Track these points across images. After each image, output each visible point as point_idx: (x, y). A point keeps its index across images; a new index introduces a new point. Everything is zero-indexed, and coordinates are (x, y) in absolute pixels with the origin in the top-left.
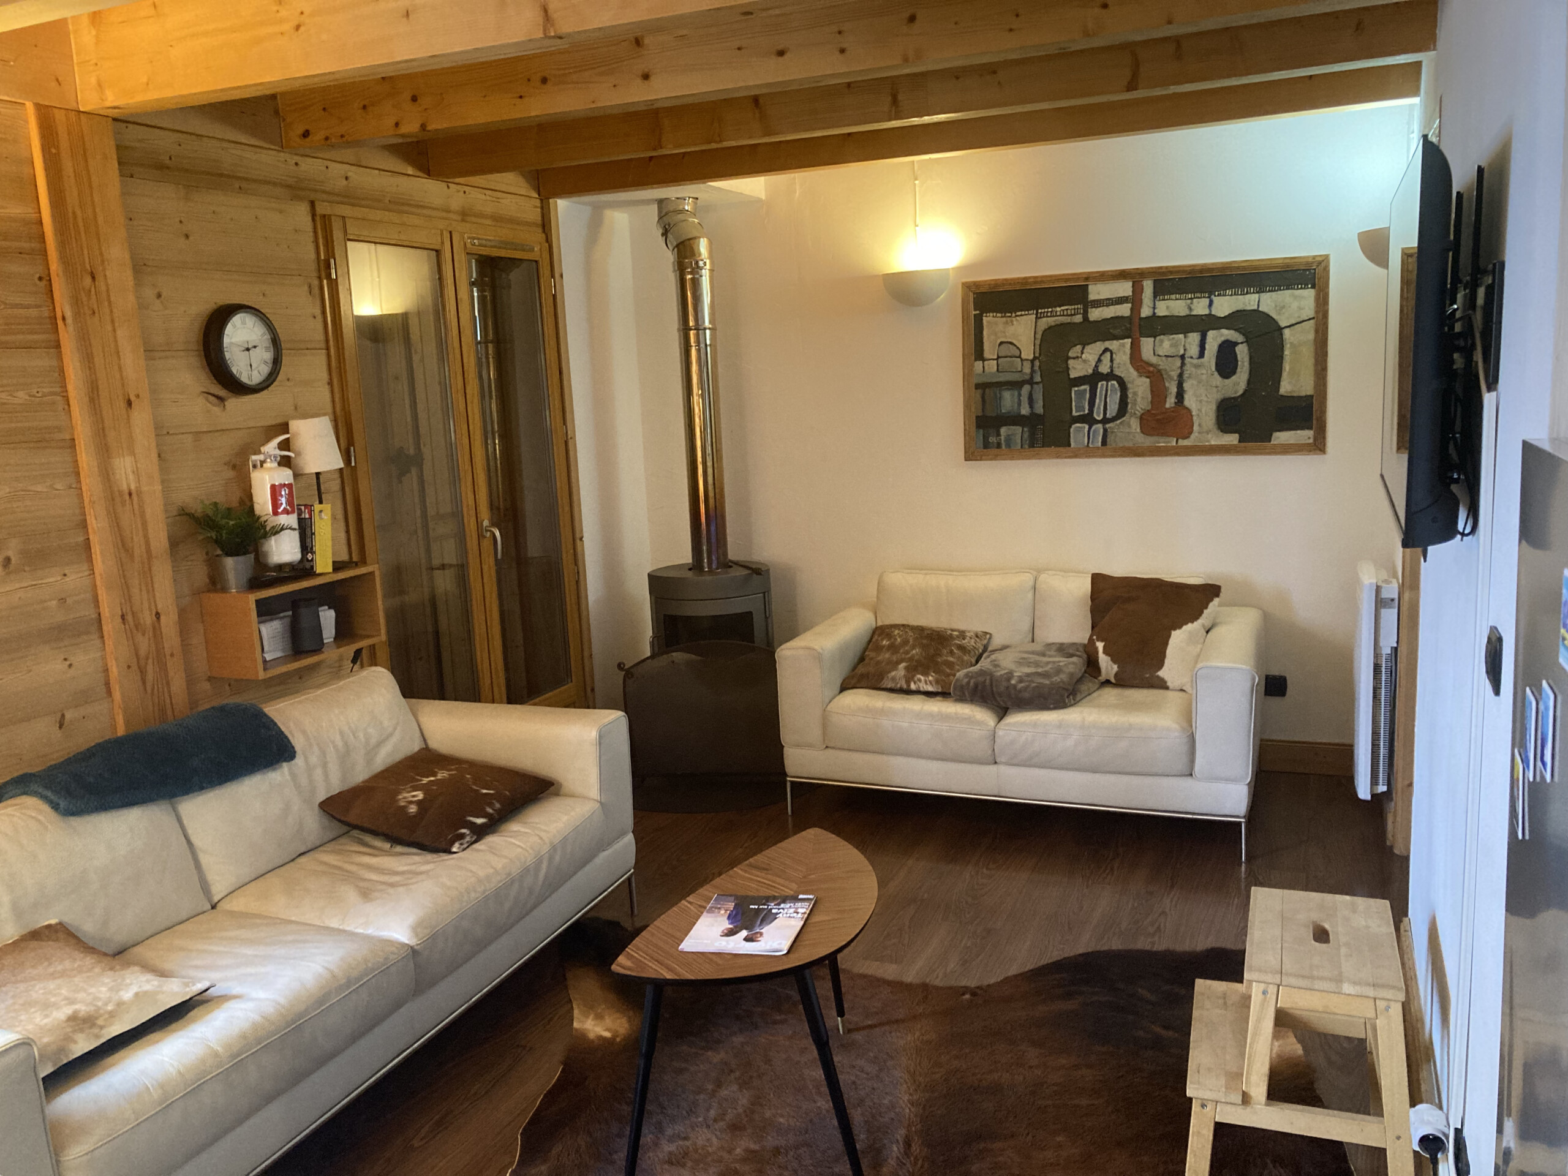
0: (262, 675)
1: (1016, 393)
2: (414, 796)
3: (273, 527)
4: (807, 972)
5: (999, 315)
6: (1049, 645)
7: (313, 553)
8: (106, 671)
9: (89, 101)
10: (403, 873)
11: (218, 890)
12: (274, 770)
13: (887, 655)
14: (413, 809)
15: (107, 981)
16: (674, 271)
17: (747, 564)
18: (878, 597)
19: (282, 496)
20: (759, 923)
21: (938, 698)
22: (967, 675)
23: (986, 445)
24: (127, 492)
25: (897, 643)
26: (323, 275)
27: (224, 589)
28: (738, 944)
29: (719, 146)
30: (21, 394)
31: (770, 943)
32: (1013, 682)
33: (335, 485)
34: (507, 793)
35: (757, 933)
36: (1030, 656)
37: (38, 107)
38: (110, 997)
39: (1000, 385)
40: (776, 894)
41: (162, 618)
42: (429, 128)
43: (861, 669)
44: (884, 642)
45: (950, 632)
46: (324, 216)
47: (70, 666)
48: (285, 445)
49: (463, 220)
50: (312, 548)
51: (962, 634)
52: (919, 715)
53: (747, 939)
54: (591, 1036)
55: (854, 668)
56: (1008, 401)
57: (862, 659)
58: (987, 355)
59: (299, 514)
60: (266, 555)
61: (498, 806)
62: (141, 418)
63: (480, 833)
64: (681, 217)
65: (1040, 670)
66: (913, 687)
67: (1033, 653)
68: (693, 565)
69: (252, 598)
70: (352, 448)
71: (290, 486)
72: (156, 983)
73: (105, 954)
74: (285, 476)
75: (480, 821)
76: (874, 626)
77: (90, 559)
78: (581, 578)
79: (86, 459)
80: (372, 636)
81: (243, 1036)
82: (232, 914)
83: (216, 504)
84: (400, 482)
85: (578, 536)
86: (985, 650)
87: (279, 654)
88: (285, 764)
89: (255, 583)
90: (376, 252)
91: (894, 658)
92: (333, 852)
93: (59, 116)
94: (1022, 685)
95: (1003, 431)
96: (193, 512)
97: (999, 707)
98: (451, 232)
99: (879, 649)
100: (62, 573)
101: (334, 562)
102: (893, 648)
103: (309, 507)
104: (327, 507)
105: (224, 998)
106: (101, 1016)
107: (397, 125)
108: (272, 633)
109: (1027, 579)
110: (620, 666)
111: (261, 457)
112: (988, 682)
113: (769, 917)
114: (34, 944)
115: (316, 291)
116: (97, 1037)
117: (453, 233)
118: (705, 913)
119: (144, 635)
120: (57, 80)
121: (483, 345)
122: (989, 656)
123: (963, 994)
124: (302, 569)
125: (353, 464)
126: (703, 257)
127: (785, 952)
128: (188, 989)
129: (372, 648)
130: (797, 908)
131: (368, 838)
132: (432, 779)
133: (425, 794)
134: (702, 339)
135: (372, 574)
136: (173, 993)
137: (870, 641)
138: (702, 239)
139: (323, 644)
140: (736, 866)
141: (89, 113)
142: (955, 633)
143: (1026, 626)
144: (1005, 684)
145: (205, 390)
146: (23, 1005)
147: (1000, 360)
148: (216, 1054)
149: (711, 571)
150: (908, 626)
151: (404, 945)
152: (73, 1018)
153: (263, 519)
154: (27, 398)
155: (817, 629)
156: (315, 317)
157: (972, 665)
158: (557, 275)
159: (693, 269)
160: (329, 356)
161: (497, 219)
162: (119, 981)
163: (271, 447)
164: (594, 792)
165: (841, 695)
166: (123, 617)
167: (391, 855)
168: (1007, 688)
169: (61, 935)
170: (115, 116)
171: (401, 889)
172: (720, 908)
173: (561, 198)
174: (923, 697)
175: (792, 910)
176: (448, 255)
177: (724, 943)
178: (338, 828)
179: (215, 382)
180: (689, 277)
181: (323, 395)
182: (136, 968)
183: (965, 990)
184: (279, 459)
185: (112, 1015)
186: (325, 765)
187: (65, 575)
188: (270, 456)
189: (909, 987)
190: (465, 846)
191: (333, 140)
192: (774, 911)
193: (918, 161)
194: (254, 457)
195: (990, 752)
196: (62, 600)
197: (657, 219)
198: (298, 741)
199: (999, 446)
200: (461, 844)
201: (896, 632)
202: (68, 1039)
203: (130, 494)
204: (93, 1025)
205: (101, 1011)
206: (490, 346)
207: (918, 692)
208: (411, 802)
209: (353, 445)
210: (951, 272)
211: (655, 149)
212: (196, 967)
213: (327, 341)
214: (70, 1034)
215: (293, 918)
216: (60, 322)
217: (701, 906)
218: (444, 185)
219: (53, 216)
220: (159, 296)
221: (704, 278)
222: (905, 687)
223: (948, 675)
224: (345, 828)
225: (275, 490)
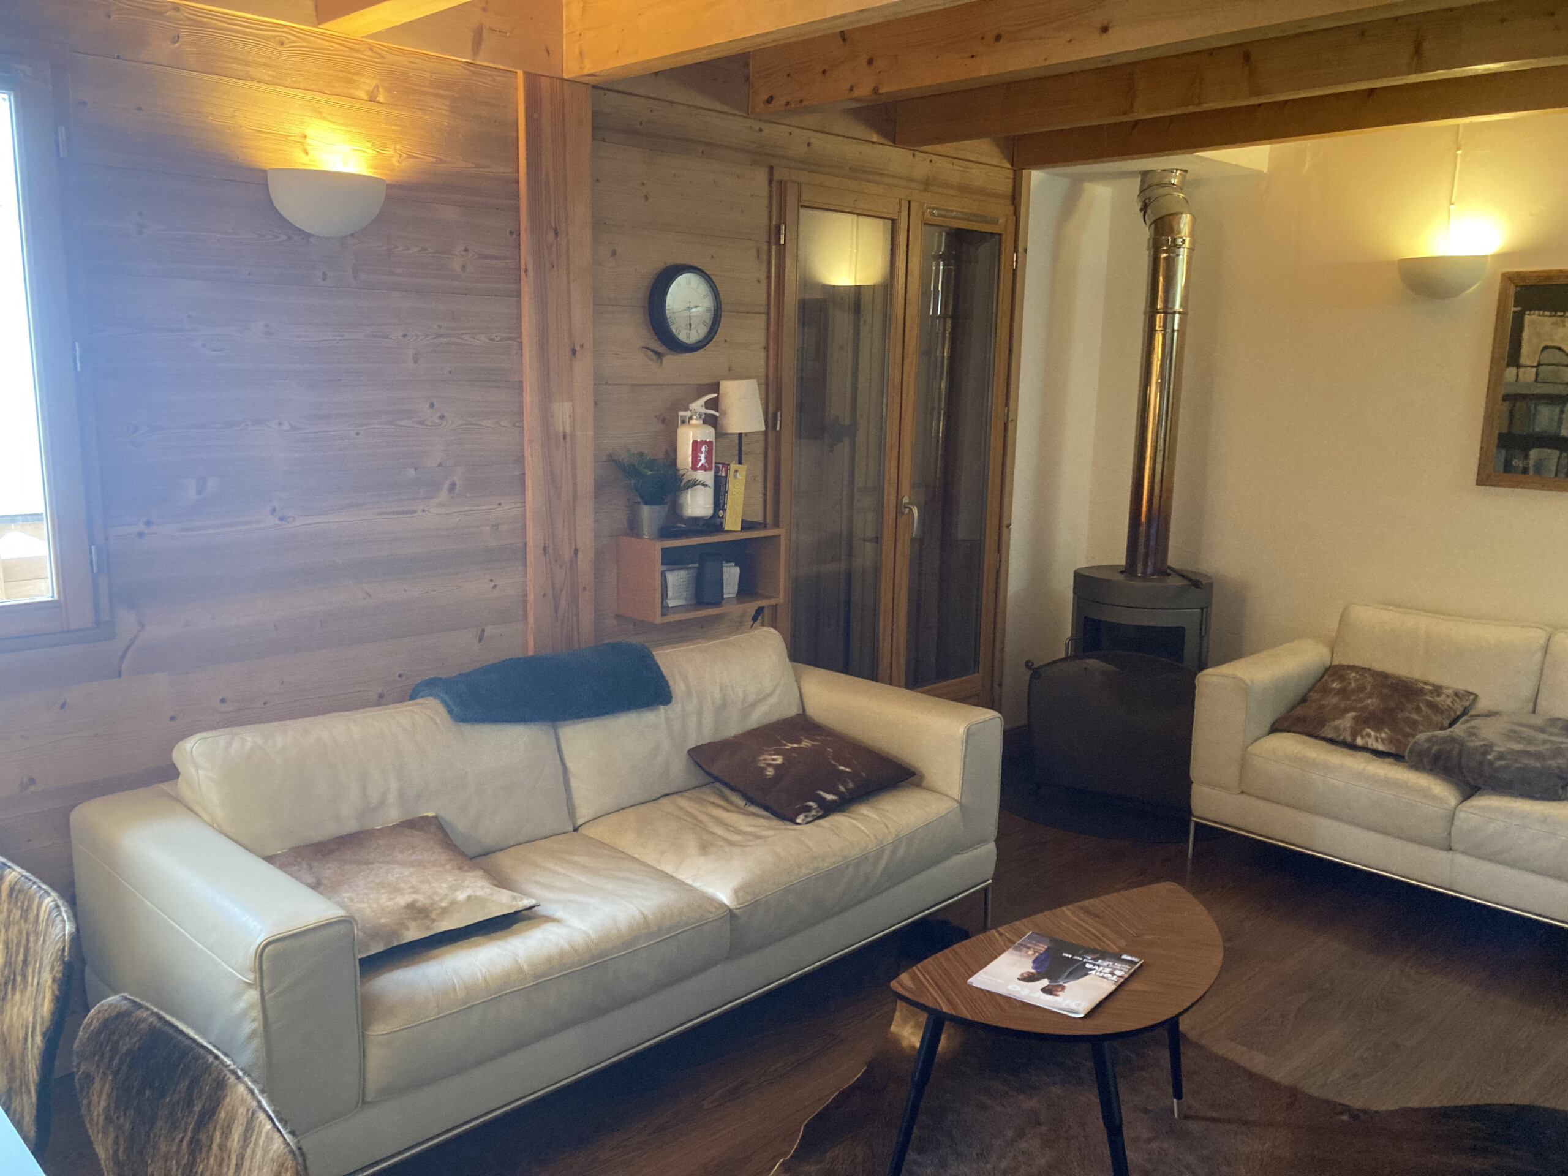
0: (658, 620)
1: (1558, 410)
2: (774, 760)
3: (689, 481)
4: (1106, 1044)
5: (1547, 313)
6: (1554, 721)
7: (725, 510)
8: (525, 596)
9: (571, 69)
10: (745, 833)
11: (584, 813)
12: (653, 710)
13: (1335, 700)
14: (770, 772)
15: (450, 878)
16: (1148, 249)
17: (1184, 573)
18: (1338, 633)
19: (701, 452)
20: (1066, 974)
21: (1387, 760)
22: (1429, 740)
23: (1508, 468)
24: (561, 435)
25: (1350, 688)
26: (773, 241)
27: (639, 535)
28: (1033, 994)
29: (1198, 109)
30: (483, 337)
31: (1068, 1002)
32: (1490, 757)
33: (759, 448)
34: (864, 775)
35: (1061, 985)
36: (1524, 729)
37: (527, 74)
38: (447, 895)
39: (1539, 398)
40: (1098, 947)
41: (580, 555)
42: (881, 91)
43: (1299, 712)
44: (1335, 685)
45: (1421, 685)
46: (781, 182)
47: (495, 586)
48: (714, 404)
49: (926, 190)
50: (723, 506)
51: (1438, 690)
52: (1361, 775)
53: (1045, 990)
54: (905, 1043)
55: (1293, 708)
56: (1545, 418)
57: (1304, 700)
58: (1523, 360)
59: (716, 473)
60: (681, 507)
61: (851, 785)
62: (583, 367)
63: (828, 809)
64: (1162, 191)
65: (1531, 749)
66: (1359, 741)
67: (1530, 727)
68: (1126, 568)
69: (659, 545)
70: (779, 413)
71: (709, 444)
72: (488, 891)
73: (463, 854)
74: (707, 434)
75: (830, 797)
76: (1328, 664)
77: (523, 493)
78: (1003, 568)
79: (530, 398)
80: (771, 597)
81: (549, 960)
82: (589, 840)
83: (641, 454)
84: (832, 451)
85: (1005, 523)
86: (1464, 714)
87: (682, 602)
88: (662, 707)
89: (665, 532)
90: (857, 223)
91: (1343, 705)
92: (690, 799)
93: (545, 83)
94: (1503, 763)
95: (1534, 454)
96: (620, 459)
97: (1467, 784)
98: (909, 202)
99: (1326, 691)
100: (499, 502)
101: (743, 521)
102: (1343, 692)
103: (726, 466)
104: (743, 469)
105: (548, 919)
106: (435, 909)
107: (851, 89)
108: (677, 579)
109: (1539, 636)
110: (1028, 664)
111: (688, 414)
112: (1455, 752)
113: (1080, 971)
114: (407, 831)
115: (764, 256)
116: (428, 928)
117: (913, 204)
118: (1011, 950)
119: (561, 568)
120: (547, 51)
121: (942, 320)
122: (1467, 721)
123: (1341, 1113)
124: (713, 524)
125: (778, 429)
126: (1183, 234)
127: (1082, 1015)
128: (514, 903)
129: (774, 608)
130: (1115, 969)
131: (727, 792)
132: (796, 746)
133: (784, 759)
134: (1169, 324)
135: (777, 537)
136: (503, 902)
137: (1320, 680)
138: (1184, 215)
139: (723, 598)
140: (1065, 905)
141: (572, 81)
142: (1427, 687)
143: (1526, 690)
144: (1478, 757)
145: (644, 345)
146: (378, 884)
147: (1541, 368)
148: (520, 970)
149: (1145, 577)
150: (1369, 670)
151: (722, 905)
152: (411, 906)
153: (681, 472)
154: (487, 341)
155: (1255, 657)
156: (759, 281)
157: (1442, 728)
158: (1020, 250)
159: (1170, 247)
160: (768, 319)
161: (964, 189)
162: (459, 881)
163: (698, 405)
164: (955, 792)
165: (1268, 737)
166: (545, 549)
167: (743, 814)
168: (1481, 763)
169: (433, 828)
170: (595, 83)
171: (737, 850)
172: (1029, 948)
173: (1035, 169)
174: (1368, 755)
175: (1108, 970)
176: (904, 226)
177: (1018, 988)
178: (703, 778)
179: (656, 338)
180: (1164, 255)
181: (757, 359)
182: (480, 873)
183: (1346, 1109)
184: (703, 417)
185: (444, 911)
186: (700, 714)
187: (500, 504)
188: (696, 413)
189: (1274, 1085)
190: (809, 819)
191: (793, 106)
192: (1088, 966)
193: (1466, 125)
194: (681, 413)
195: (1445, 835)
196: (496, 527)
197: (1138, 193)
198: (678, 688)
199: (1525, 471)
200: (806, 817)
201: (1353, 675)
202: (402, 925)
203: (565, 437)
204: (427, 916)
205: (435, 906)
206: (949, 322)
207: (1364, 749)
208: (770, 765)
209: (781, 410)
210: (1489, 259)
211: (1125, 114)
212: (537, 883)
213: (768, 305)
214: (405, 921)
215: (636, 856)
216: (523, 274)
217: (1010, 940)
218: (909, 154)
219: (528, 174)
220: (614, 253)
221: (1181, 257)
222: (1349, 739)
223: (1408, 735)
224: (709, 779)
225: (696, 445)
